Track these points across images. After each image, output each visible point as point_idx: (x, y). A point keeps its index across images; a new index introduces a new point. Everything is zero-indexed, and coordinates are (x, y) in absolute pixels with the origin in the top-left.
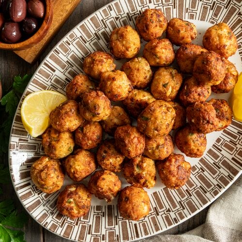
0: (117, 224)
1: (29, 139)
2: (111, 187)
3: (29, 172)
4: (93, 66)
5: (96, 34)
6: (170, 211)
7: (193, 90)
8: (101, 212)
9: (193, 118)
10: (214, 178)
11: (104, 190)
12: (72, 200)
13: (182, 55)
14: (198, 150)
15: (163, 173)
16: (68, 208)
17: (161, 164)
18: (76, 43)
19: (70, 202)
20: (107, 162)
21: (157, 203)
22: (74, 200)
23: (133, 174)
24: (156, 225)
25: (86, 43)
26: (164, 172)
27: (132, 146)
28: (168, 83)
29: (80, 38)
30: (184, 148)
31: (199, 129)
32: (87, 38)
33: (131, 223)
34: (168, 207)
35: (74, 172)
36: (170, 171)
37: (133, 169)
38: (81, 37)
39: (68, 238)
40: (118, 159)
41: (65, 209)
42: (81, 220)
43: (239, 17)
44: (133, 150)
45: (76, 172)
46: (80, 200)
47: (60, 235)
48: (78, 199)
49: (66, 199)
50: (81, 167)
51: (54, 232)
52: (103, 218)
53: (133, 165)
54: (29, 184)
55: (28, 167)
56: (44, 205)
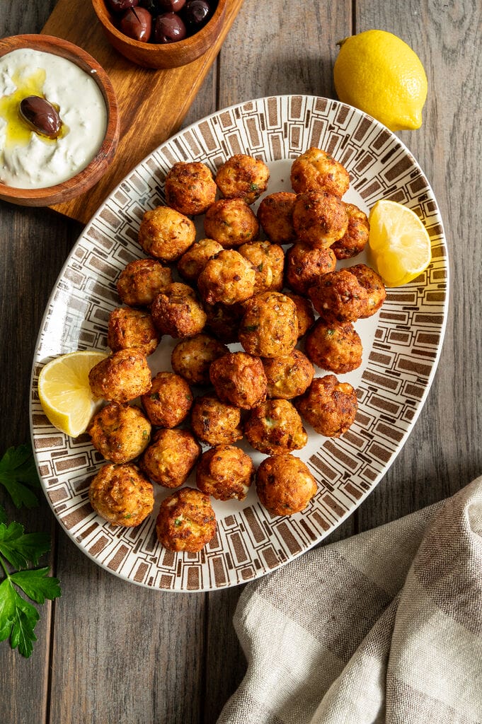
0: (271, 534)
1: (68, 449)
2: (235, 469)
3: (89, 503)
5: (117, 237)
6: (349, 476)
7: (306, 260)
8: (235, 525)
9: (324, 302)
10: (397, 395)
11: (225, 478)
12: (181, 518)
13: (268, 213)
14: (351, 353)
15: (313, 415)
17: (303, 401)
18: (90, 263)
19: (180, 524)
20: (216, 429)
21: (323, 472)
22: (185, 516)
23: (265, 434)
24: (335, 507)
25: (106, 256)
26: (314, 411)
27: (245, 383)
28: (262, 264)
29: (94, 252)
30: (329, 359)
32: (105, 249)
33: (293, 522)
34: (343, 471)
35: (166, 469)
36: (324, 406)
37: (262, 425)
38: (95, 249)
39: (198, 589)
40: (230, 415)
41: (178, 540)
42: (208, 552)
43: (332, 134)
44: (250, 390)
45: (169, 469)
46: (194, 512)
47: (182, 589)
48: (190, 512)
49: (172, 522)
50: (175, 457)
51: (169, 588)
52: (245, 534)
53: (259, 419)
54: (96, 525)
55: (83, 497)
56: (135, 551)
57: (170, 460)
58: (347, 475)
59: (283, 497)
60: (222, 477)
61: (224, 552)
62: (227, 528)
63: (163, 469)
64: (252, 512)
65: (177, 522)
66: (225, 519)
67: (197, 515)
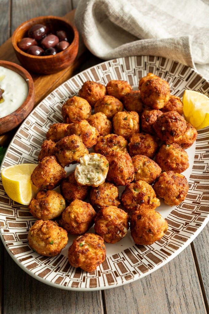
0: (142, 259)
3: (27, 234)
4: (56, 130)
5: (48, 118)
6: (188, 223)
7: (151, 114)
8: (120, 258)
11: (112, 217)
12: (83, 243)
13: (128, 100)
14: (182, 156)
15: (162, 188)
16: (83, 251)
17: (155, 183)
18: (33, 128)
19: (83, 246)
20: (103, 196)
21: (172, 225)
22: (86, 242)
23: (134, 197)
24: (181, 239)
25: (42, 127)
26: (162, 186)
28: (127, 117)
29: (36, 124)
30: (169, 161)
31: (172, 131)
32: (41, 123)
34: (184, 222)
35: (75, 216)
36: (167, 182)
37: (132, 192)
38: (36, 122)
39: (96, 287)
40: (112, 189)
41: (80, 254)
42: (102, 272)
43: (159, 72)
44: (125, 167)
45: (76, 216)
46: (92, 240)
47: (86, 287)
48: (89, 240)
49: (78, 244)
50: (80, 209)
51: (77, 287)
52: (126, 262)
53: (129, 189)
54: (31, 257)
55: (24, 243)
56: (56, 271)
57: (77, 210)
58: (187, 224)
59: (147, 224)
60: (110, 216)
61: (113, 271)
62: (114, 260)
63: (73, 216)
64: (130, 251)
65: (81, 245)
66: (113, 256)
67: (94, 242)
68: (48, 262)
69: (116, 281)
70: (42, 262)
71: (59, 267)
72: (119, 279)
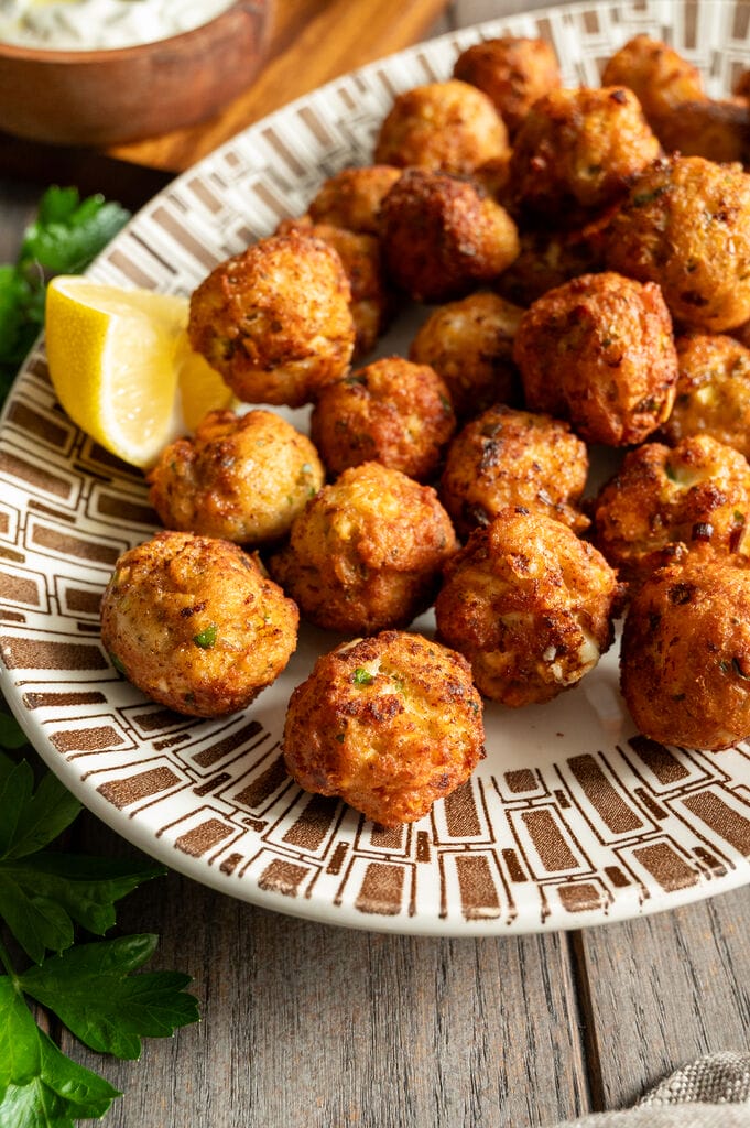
0: (663, 816)
2: (567, 553)
8: (540, 791)
11: (533, 567)
12: (372, 669)
16: (369, 708)
19: (369, 682)
20: (515, 466)
22: (390, 665)
23: (661, 507)
27: (621, 316)
37: (654, 481)
40: (560, 443)
41: (353, 723)
42: (441, 841)
44: (633, 341)
45: (363, 530)
46: (419, 659)
47: (337, 903)
48: (406, 657)
49: (345, 669)
50: (385, 501)
51: (292, 893)
52: (571, 814)
53: (644, 466)
54: (97, 698)
55: (80, 627)
56: (200, 792)
57: (371, 504)
60: (525, 561)
61: (499, 847)
62: (509, 795)
63: (344, 528)
64: (597, 768)
65: (360, 677)
66: (507, 775)
67: (428, 668)
68: (173, 742)
69: (511, 904)
70: (144, 734)
71: (226, 777)
72: (525, 893)
